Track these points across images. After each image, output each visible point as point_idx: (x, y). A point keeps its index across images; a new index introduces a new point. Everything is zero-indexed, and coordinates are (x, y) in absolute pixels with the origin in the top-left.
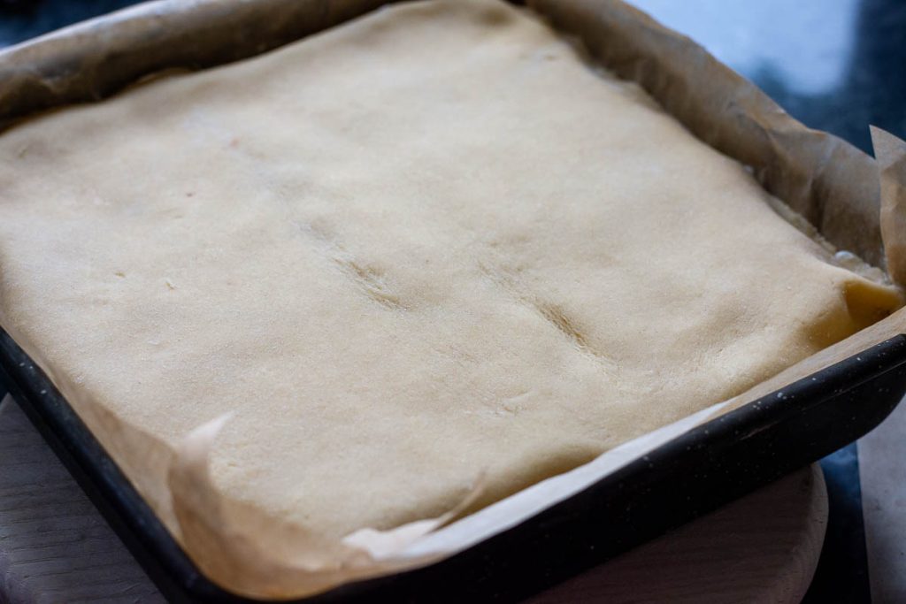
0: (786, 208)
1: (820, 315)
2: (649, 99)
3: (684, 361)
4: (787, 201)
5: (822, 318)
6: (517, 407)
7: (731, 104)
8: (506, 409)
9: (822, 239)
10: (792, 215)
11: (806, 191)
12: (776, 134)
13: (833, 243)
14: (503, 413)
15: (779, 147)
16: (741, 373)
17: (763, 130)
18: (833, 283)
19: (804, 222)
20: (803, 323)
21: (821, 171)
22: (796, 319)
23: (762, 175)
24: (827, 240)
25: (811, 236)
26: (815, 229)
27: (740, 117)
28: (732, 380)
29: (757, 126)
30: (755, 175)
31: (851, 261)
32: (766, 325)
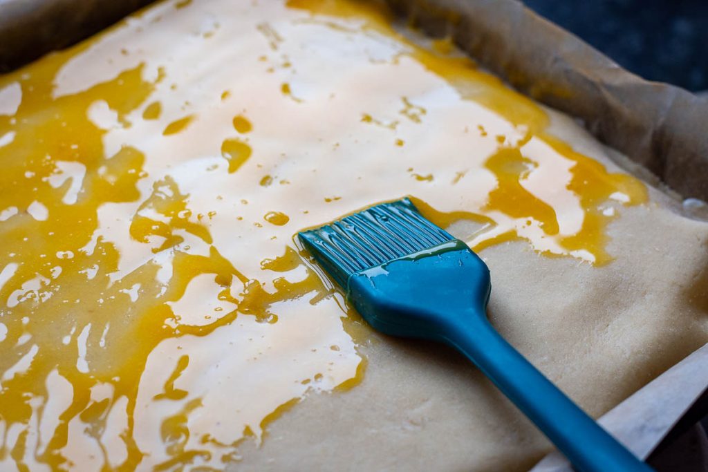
0: (625, 159)
1: (695, 276)
2: (462, 56)
3: (575, 343)
4: (624, 151)
5: (697, 278)
6: (423, 419)
7: (556, 60)
8: (412, 422)
9: (667, 187)
10: (633, 166)
11: (647, 141)
12: (610, 88)
13: (678, 191)
14: (410, 428)
15: (612, 100)
16: (635, 350)
17: (593, 84)
18: (699, 240)
19: (646, 172)
20: (681, 286)
21: (661, 120)
22: (674, 284)
23: (594, 128)
24: (672, 188)
25: (656, 185)
26: (657, 179)
27: (567, 72)
28: (628, 360)
29: (586, 80)
30: (587, 127)
31: (701, 209)
32: (645, 293)
